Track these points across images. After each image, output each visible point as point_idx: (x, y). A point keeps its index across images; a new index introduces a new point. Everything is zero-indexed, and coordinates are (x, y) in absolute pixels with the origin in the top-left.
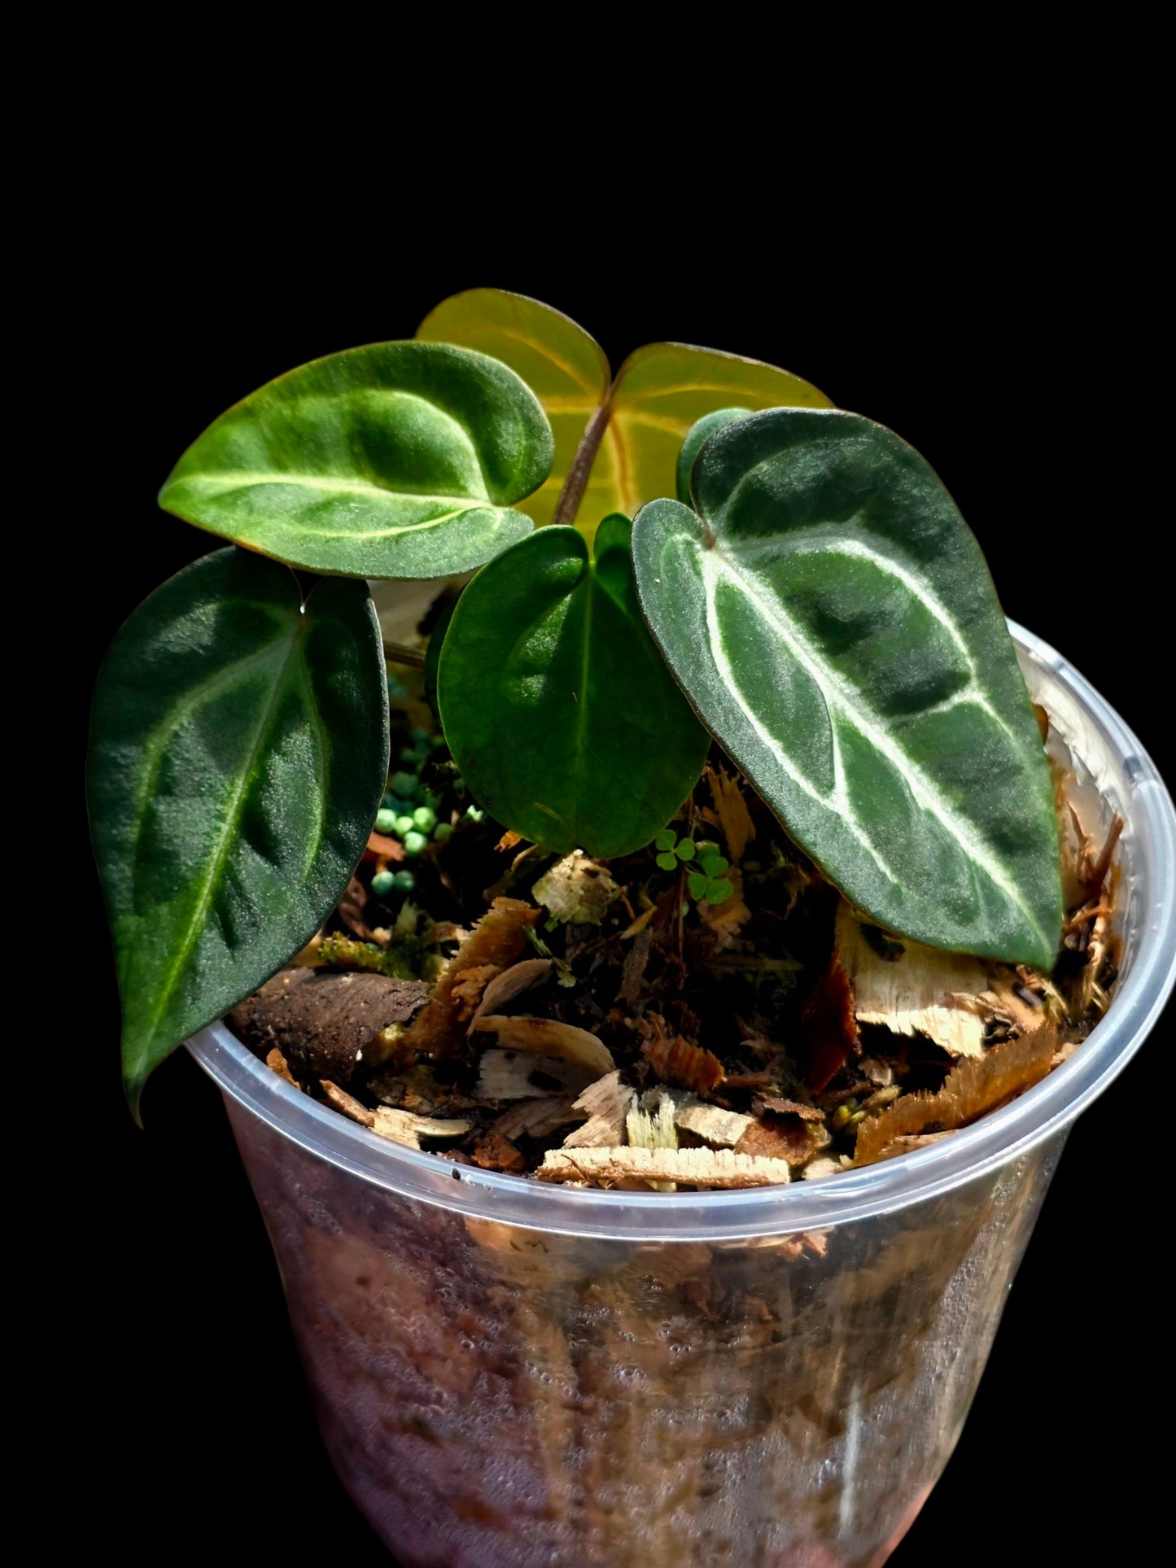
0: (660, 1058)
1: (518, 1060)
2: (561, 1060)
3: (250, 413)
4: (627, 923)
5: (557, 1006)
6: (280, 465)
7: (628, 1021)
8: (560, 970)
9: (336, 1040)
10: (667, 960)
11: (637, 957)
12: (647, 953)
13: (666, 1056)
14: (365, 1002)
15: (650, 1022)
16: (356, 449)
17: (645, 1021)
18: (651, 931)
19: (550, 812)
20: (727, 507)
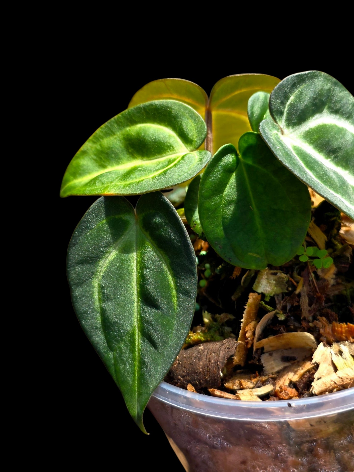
0: (329, 333)
1: (275, 355)
2: (290, 348)
3: (84, 153)
4: (295, 288)
5: (282, 328)
6: (104, 167)
7: (311, 324)
8: (278, 313)
9: (209, 371)
10: (315, 296)
11: (304, 299)
12: (306, 296)
13: (330, 331)
14: (214, 353)
15: (320, 321)
16: (130, 151)
17: (318, 322)
18: (305, 288)
19: (255, 255)
20: (284, 117)
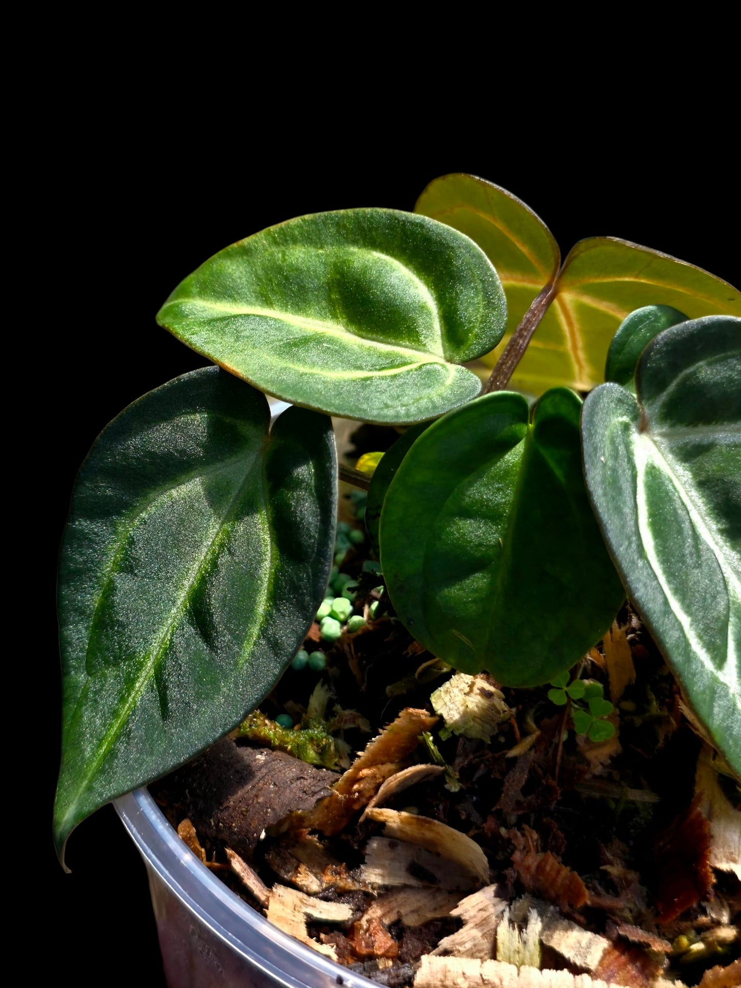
0: (528, 868)
1: (400, 849)
2: (438, 855)
3: (246, 252)
4: (512, 742)
5: (441, 807)
6: (267, 302)
7: (503, 831)
8: (449, 775)
9: (244, 815)
10: (544, 782)
11: (518, 774)
12: (526, 772)
13: (533, 868)
14: (275, 784)
15: (523, 835)
16: (333, 296)
17: (519, 834)
18: (533, 753)
19: (464, 639)
20: (664, 397)
